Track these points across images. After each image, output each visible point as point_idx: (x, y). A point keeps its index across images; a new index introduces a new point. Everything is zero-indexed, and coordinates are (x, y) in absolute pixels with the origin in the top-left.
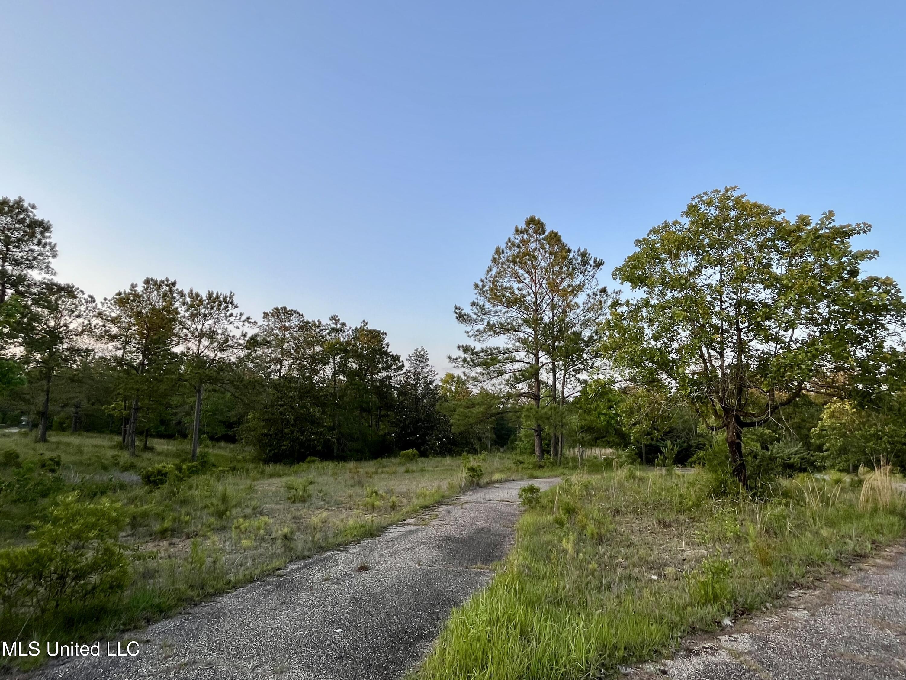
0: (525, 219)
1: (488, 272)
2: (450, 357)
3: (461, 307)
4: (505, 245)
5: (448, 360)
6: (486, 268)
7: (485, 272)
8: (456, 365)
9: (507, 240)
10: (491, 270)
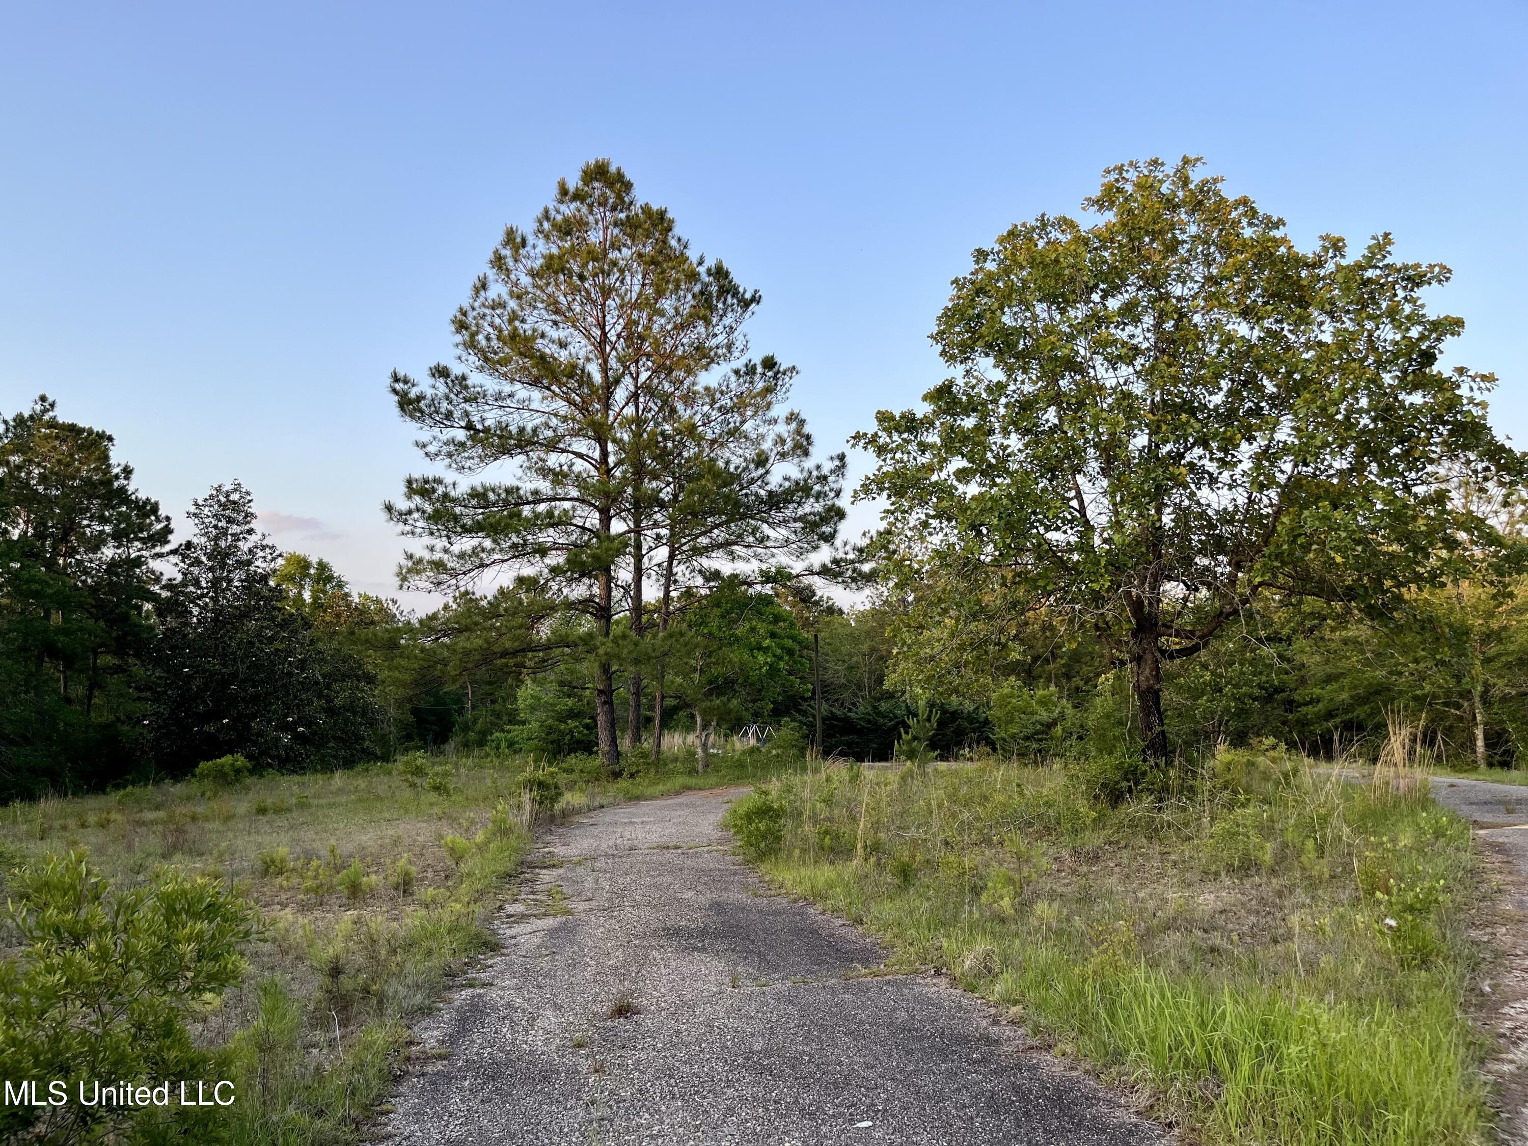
0: (583, 165)
1: (477, 291)
2: (389, 508)
3: (411, 376)
4: (535, 226)
5: (385, 515)
6: (473, 280)
7: (470, 292)
8: (408, 528)
9: (539, 212)
10: (484, 286)
